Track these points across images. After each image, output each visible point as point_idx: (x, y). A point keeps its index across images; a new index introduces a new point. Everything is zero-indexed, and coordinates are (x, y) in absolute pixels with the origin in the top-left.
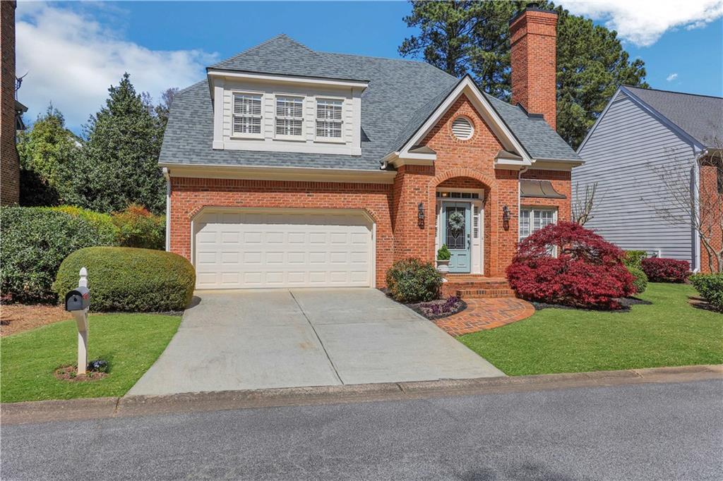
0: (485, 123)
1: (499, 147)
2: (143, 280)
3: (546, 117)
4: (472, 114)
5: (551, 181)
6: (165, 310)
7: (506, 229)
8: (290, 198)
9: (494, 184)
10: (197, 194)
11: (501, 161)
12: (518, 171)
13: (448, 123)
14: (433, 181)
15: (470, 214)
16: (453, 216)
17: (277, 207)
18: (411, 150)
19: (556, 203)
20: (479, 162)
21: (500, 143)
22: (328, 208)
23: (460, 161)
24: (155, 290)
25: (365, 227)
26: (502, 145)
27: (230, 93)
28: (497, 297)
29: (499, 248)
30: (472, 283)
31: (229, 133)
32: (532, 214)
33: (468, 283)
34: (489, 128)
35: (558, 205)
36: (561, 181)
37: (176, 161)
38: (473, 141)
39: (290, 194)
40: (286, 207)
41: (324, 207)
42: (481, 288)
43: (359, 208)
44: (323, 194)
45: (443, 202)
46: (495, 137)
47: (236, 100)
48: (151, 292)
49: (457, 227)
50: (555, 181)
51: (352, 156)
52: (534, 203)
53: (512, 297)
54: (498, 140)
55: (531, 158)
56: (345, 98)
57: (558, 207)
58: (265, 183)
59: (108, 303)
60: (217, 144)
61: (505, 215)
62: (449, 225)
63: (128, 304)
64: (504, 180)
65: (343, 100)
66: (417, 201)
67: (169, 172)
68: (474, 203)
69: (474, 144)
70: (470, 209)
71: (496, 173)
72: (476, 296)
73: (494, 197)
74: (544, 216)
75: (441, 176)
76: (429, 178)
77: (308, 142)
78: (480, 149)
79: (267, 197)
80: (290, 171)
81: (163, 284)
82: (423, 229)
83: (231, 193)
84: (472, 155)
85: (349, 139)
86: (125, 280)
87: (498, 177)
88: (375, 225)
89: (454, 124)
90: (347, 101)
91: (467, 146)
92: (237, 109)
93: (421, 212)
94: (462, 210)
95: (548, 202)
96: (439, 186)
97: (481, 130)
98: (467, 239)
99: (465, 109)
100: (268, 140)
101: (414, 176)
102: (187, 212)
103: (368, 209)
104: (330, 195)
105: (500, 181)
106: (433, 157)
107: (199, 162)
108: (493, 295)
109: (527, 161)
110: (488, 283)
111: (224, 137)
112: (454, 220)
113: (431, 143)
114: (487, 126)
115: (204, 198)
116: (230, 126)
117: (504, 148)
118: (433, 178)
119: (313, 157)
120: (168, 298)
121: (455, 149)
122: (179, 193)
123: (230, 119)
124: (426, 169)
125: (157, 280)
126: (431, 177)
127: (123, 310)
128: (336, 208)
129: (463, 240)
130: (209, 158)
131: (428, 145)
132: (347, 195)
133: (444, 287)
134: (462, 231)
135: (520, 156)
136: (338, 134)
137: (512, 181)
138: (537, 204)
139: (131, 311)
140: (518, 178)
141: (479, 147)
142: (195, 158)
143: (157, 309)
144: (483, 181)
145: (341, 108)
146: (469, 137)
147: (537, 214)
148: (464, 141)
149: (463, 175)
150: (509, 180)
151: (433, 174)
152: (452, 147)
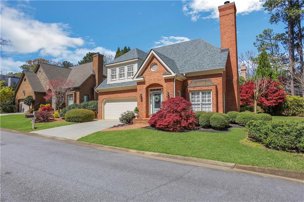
0: (161, 64)
1: (166, 71)
4: (156, 62)
8: (119, 95)
9: (164, 84)
10: (103, 96)
11: (164, 76)
12: (173, 79)
13: (149, 67)
14: (145, 86)
17: (117, 98)
18: (136, 78)
20: (159, 78)
23: (153, 78)
27: (110, 70)
31: (110, 80)
32: (201, 93)
36: (217, 78)
37: (98, 89)
40: (119, 98)
41: (127, 97)
43: (135, 96)
44: (126, 93)
45: (152, 92)
46: (165, 68)
47: (112, 71)
48: (75, 118)
49: (157, 101)
50: (213, 79)
52: (200, 89)
55: (175, 73)
58: (114, 91)
60: (108, 83)
61: (168, 95)
64: (168, 83)
66: (140, 93)
67: (98, 91)
69: (157, 72)
71: (165, 81)
73: (164, 89)
74: (207, 94)
75: (147, 84)
76: (143, 85)
77: (126, 79)
79: (115, 95)
80: (118, 88)
82: (142, 102)
84: (156, 76)
87: (166, 82)
89: (151, 66)
90: (134, 65)
91: (155, 73)
92: (112, 73)
93: (141, 97)
94: (159, 95)
95: (206, 88)
96: (147, 88)
97: (160, 66)
99: (155, 61)
100: (118, 81)
101: (139, 85)
102: (101, 100)
104: (128, 93)
105: (166, 83)
106: (142, 79)
109: (173, 75)
112: (156, 98)
116: (110, 78)
117: (168, 71)
120: (78, 119)
122: (101, 96)
123: (111, 76)
124: (143, 83)
128: (130, 97)
129: (160, 105)
130: (106, 87)
131: (143, 75)
132: (131, 93)
134: (159, 102)
135: (171, 73)
136: (133, 75)
137: (171, 82)
138: (201, 89)
140: (173, 81)
141: (159, 72)
144: (161, 84)
145: (133, 67)
149: (153, 83)
150: (170, 82)
151: (145, 84)
152: (150, 74)
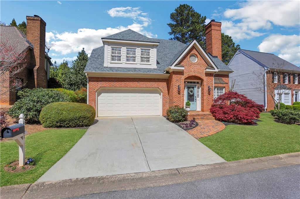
0: (201, 56)
2: (72, 115)
3: (218, 57)
4: (197, 53)
5: (222, 78)
6: (81, 127)
7: (209, 95)
8: (131, 84)
9: (205, 78)
10: (98, 83)
11: (207, 70)
12: (213, 74)
13: (188, 56)
14: (183, 77)
15: (196, 89)
16: (190, 90)
17: (127, 87)
18: (175, 66)
19: (224, 85)
20: (199, 70)
21: (207, 64)
22: (145, 87)
23: (192, 70)
24: (77, 119)
25: (158, 94)
26: (207, 65)
27: (110, 47)
28: (208, 120)
29: (207, 101)
30: (199, 115)
31: (109, 61)
32: (216, 89)
33: (197, 115)
34: (203, 58)
35: (225, 86)
36: (226, 78)
37: (90, 71)
38: (197, 63)
39: (131, 82)
40: (130, 87)
41: (144, 87)
42: (202, 116)
43: (156, 87)
44: (143, 82)
45: (187, 85)
46: (205, 61)
47: (112, 50)
48: (76, 120)
49: (191, 94)
50: (223, 78)
51: (154, 69)
53: (214, 119)
54: (206, 62)
55: (218, 69)
56: (151, 49)
57: (225, 87)
58: (122, 78)
59: (58, 124)
60: (105, 65)
61: (209, 90)
62: (188, 93)
63: (66, 124)
64: (208, 77)
65: (150, 49)
66: (177, 84)
67: (88, 75)
68: (197, 85)
69: (198, 64)
70: (196, 87)
71: (206, 75)
72: (201, 119)
73: (205, 83)
74: (220, 90)
75: (186, 75)
77: (138, 64)
78: (200, 66)
79: (123, 84)
80: (131, 74)
81: (80, 117)
82: (180, 94)
83: (110, 82)
84: (197, 68)
85: (153, 63)
86: (65, 115)
87: (206, 76)
88: (162, 93)
89: (190, 57)
90: (151, 50)
91: (195, 65)
92: (112, 53)
93: (179, 88)
94: (193, 88)
95: (222, 85)
96: (185, 79)
97: (200, 59)
98: (195, 98)
99: (194, 51)
100: (123, 64)
101: (176, 75)
102: (94, 89)
103: (159, 88)
104: (146, 83)
105: (207, 77)
106: (183, 68)
107: (98, 71)
108: (207, 119)
109: (216, 70)
110: (205, 114)
111: (108, 63)
112: (190, 91)
113: (182, 63)
114: (202, 57)
115: (100, 84)
116: (110, 59)
117: (208, 66)
118: (183, 76)
119: (140, 69)
120: (83, 122)
121: (191, 66)
122: (92, 82)
123: (110, 56)
124: (181, 73)
125: (78, 115)
126: (182, 76)
127: (64, 127)
128: (148, 87)
129: (194, 98)
130: (102, 70)
131: (181, 64)
132: (152, 83)
133: (188, 116)
134: (193, 95)
135: (214, 68)
136: (148, 61)
138: (218, 86)
139: (68, 127)
140: (213, 76)
141: (199, 65)
142: (97, 70)
143: (78, 126)
144: (201, 77)
145: (149, 52)
146: (196, 62)
147: (218, 90)
148: (194, 63)
149: (194, 75)
150: (210, 77)
151: (183, 75)
152: (190, 65)
